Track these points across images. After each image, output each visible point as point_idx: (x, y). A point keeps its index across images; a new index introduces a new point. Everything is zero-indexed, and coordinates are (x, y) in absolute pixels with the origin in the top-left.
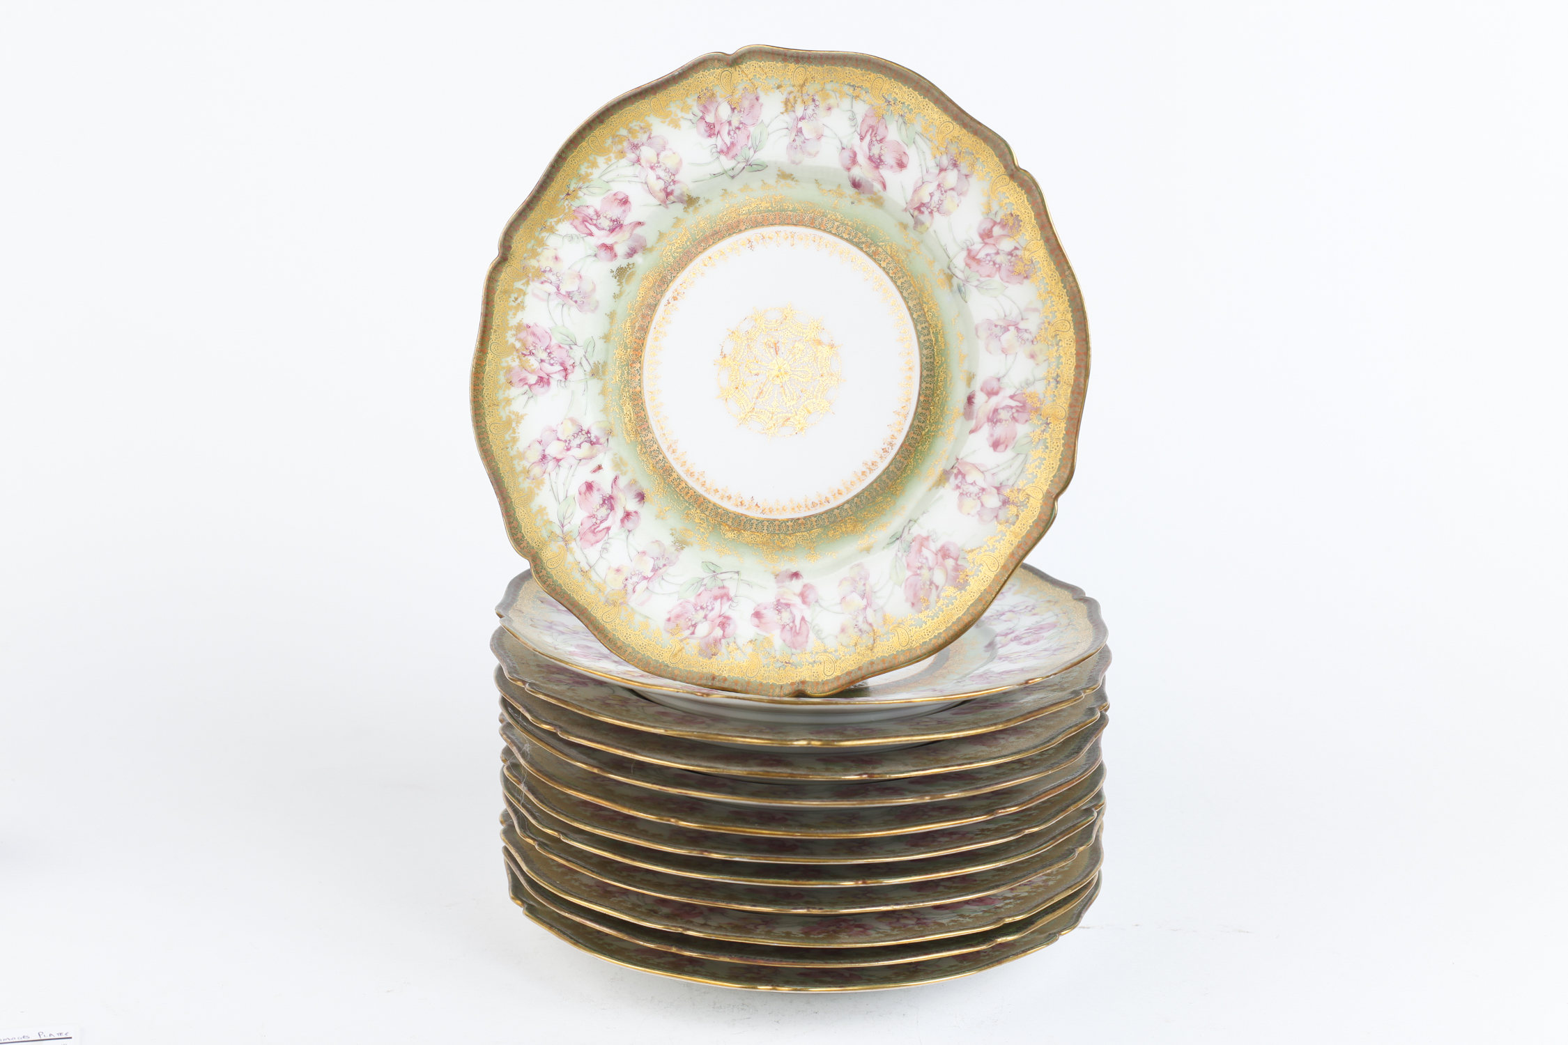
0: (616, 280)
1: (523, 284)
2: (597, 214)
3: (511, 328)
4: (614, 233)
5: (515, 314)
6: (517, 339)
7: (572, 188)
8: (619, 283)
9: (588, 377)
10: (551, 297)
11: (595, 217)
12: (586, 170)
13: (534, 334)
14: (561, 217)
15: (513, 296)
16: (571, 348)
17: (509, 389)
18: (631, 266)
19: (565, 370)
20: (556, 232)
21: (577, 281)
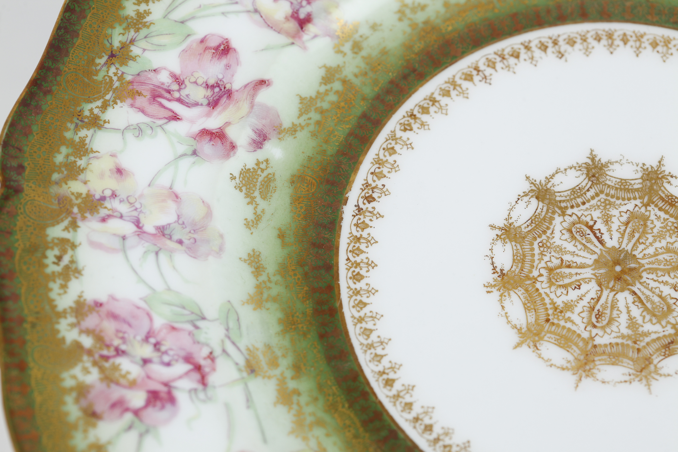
0: (242, 195)
1: (66, 229)
2: (178, 80)
3: (63, 314)
4: (219, 109)
5: (64, 287)
6: (81, 332)
7: (116, 44)
8: (248, 200)
9: (245, 374)
10: (128, 242)
11: (175, 87)
12: (136, 7)
13: (114, 316)
14: (108, 97)
15: (51, 255)
16: (197, 327)
17: (94, 425)
18: (263, 166)
19: (198, 368)
20: (106, 125)
21: (171, 205)
